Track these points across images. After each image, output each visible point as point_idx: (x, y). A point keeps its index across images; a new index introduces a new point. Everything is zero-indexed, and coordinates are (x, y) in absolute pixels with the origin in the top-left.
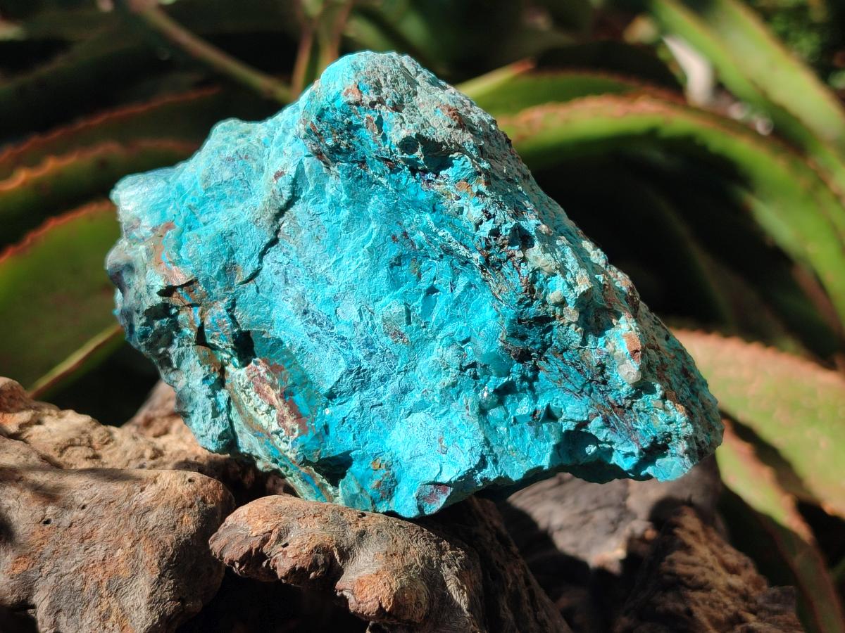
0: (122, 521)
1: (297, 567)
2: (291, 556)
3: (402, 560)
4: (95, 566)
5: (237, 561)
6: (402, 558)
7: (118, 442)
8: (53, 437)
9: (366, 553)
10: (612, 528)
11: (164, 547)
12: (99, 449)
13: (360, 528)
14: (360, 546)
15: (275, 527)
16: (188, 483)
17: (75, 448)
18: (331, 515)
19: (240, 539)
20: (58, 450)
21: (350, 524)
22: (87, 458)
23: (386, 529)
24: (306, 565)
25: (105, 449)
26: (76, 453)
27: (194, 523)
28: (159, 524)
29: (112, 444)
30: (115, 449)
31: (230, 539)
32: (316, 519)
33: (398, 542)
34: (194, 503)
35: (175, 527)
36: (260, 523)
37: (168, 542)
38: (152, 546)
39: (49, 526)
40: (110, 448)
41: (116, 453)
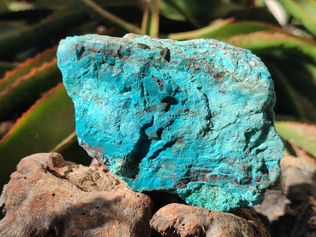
0: (114, 213)
1: (190, 234)
2: (187, 229)
3: (228, 230)
4: (105, 232)
5: (164, 231)
6: (228, 229)
7: (102, 178)
8: (78, 177)
9: (214, 228)
10: (275, 202)
11: (131, 224)
12: (95, 181)
13: (211, 217)
14: (212, 225)
15: (178, 217)
16: (137, 197)
17: (86, 181)
18: (199, 212)
19: (164, 222)
20: (80, 182)
21: (207, 216)
22: (92, 185)
23: (220, 217)
24: (193, 233)
25: (97, 181)
26: (87, 183)
27: (141, 213)
28: (128, 214)
29: (100, 179)
30: (101, 181)
31: (160, 222)
32: (193, 214)
33: (225, 222)
34: (140, 205)
35: (134, 215)
36: (171, 215)
37: (132, 222)
38: (127, 224)
39: (84, 216)
40: (99, 181)
41: (102, 183)
